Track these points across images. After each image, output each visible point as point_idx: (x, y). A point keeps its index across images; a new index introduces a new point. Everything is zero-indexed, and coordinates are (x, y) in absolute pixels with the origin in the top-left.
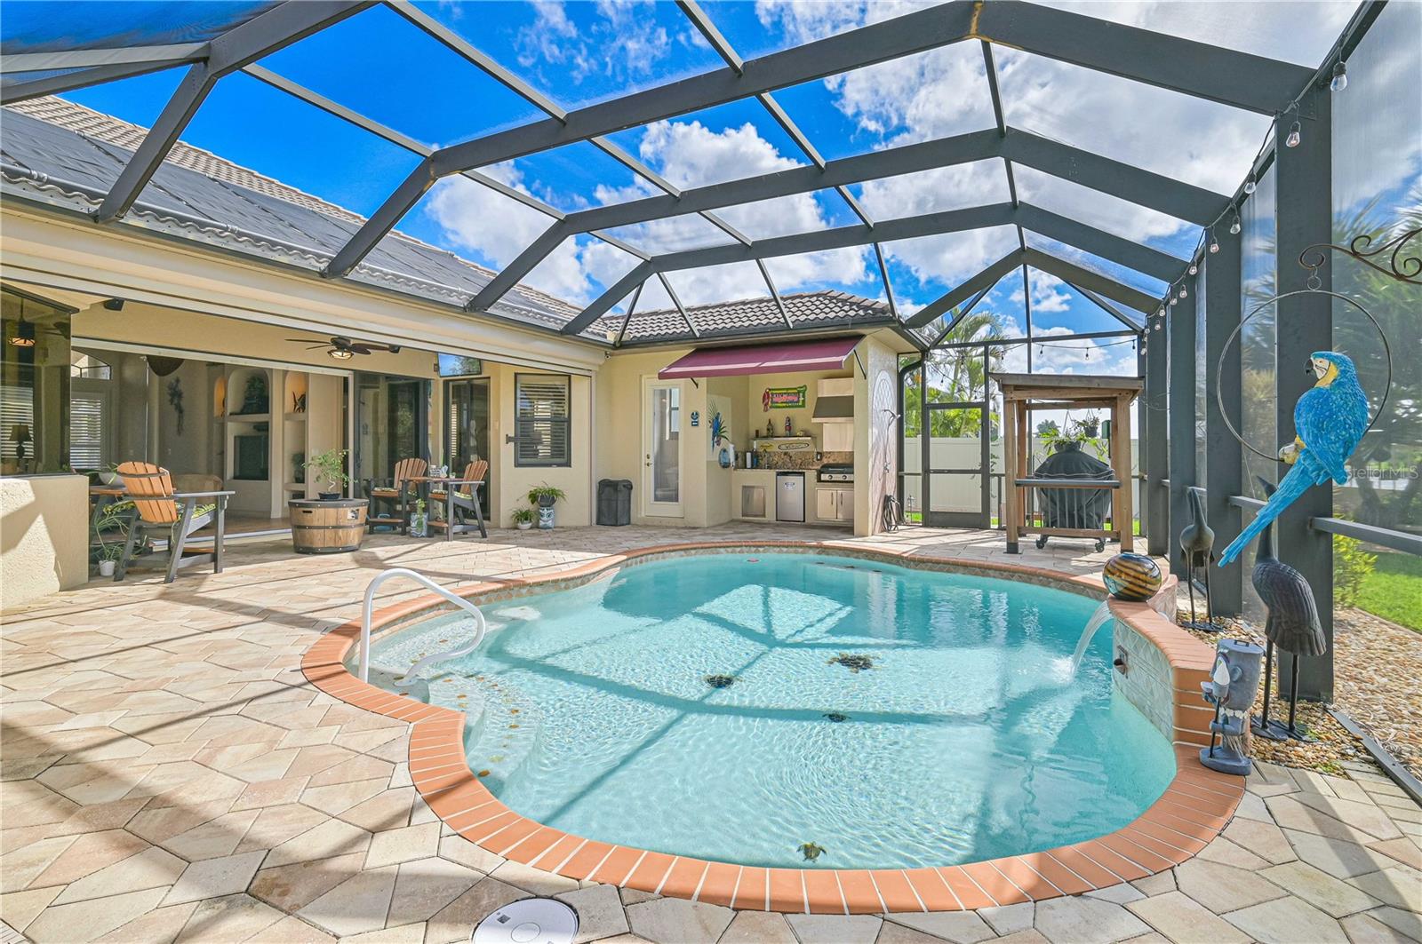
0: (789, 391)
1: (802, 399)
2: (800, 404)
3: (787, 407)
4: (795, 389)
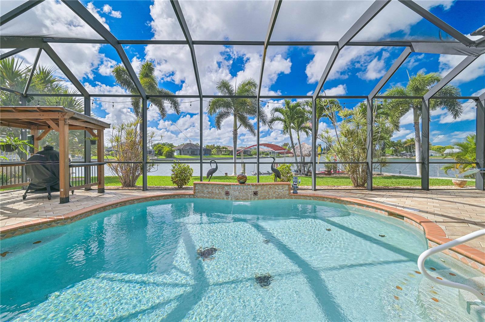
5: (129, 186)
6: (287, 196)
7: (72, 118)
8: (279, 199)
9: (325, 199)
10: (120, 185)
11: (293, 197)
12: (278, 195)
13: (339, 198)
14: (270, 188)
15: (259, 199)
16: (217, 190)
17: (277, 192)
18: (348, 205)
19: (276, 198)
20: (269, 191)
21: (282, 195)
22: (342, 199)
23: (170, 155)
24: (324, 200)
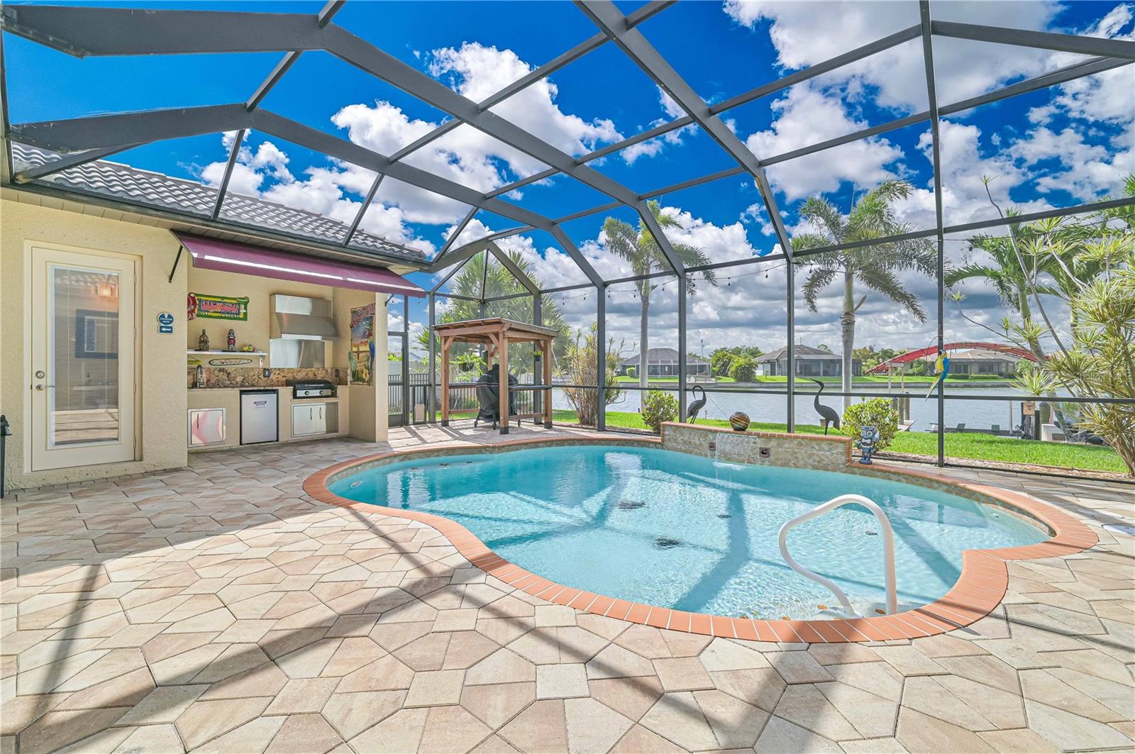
0: (225, 300)
1: (243, 311)
2: (241, 316)
3: (222, 318)
4: (235, 299)
5: (588, 423)
6: (841, 466)
7: (511, 329)
8: (821, 471)
9: (936, 485)
10: (577, 421)
11: (856, 470)
12: (819, 462)
13: (962, 485)
14: (800, 444)
15: (772, 464)
16: (697, 439)
17: (818, 455)
18: (983, 505)
19: (815, 467)
20: (796, 451)
21: (829, 463)
22: (970, 487)
23: (745, 374)
24: (931, 487)
